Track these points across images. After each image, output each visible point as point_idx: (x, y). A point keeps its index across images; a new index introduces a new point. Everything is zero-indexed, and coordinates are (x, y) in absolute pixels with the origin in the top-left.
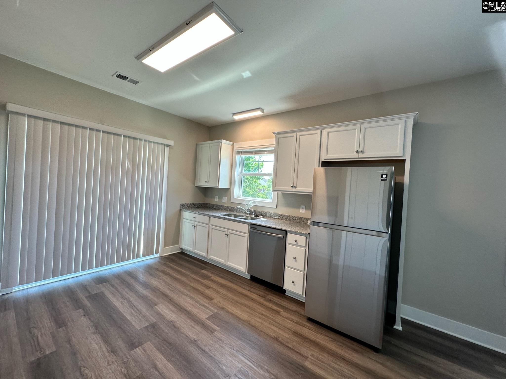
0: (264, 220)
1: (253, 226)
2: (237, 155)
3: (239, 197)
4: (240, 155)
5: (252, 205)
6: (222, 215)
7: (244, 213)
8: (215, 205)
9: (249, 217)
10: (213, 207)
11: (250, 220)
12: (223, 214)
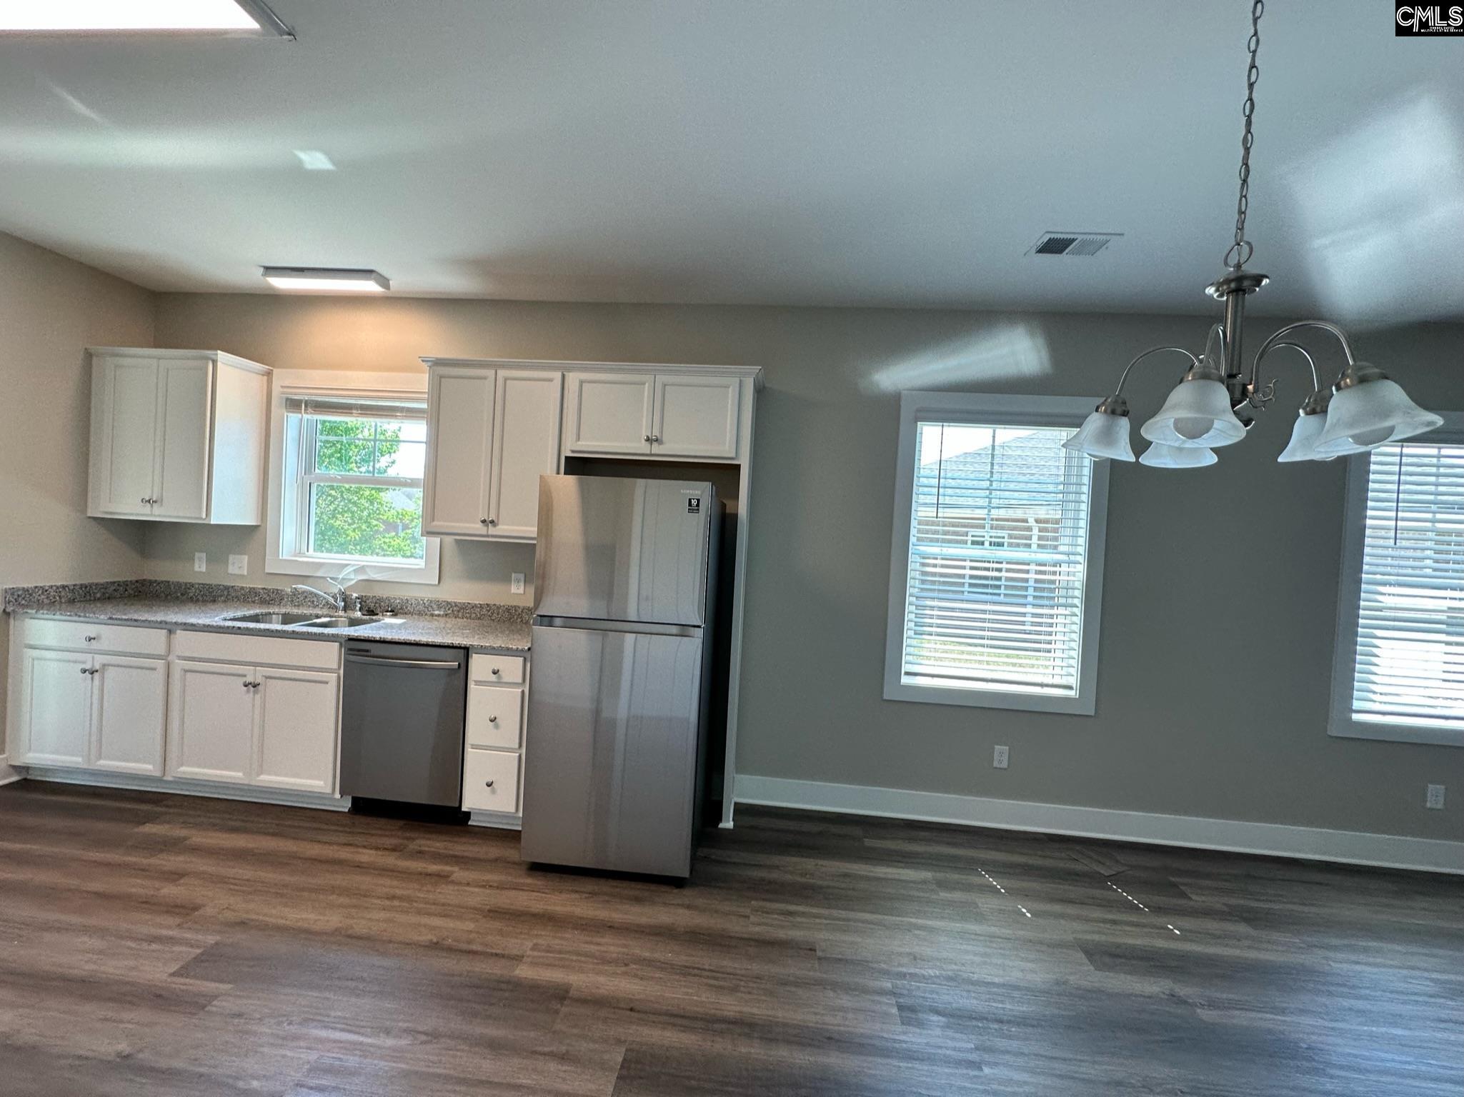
0: (395, 624)
1: (355, 647)
2: (288, 412)
3: (300, 554)
4: (301, 413)
5: (352, 580)
6: (231, 620)
7: (321, 606)
8: (193, 585)
9: (341, 617)
10: (182, 594)
11: (347, 629)
12: (231, 614)
